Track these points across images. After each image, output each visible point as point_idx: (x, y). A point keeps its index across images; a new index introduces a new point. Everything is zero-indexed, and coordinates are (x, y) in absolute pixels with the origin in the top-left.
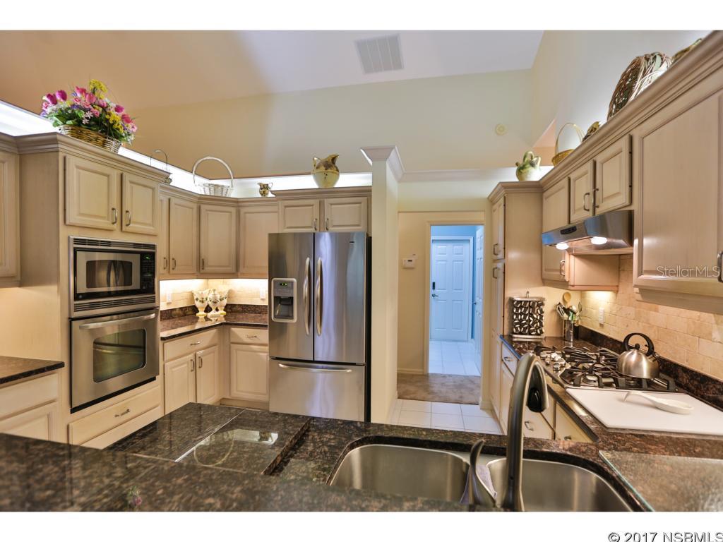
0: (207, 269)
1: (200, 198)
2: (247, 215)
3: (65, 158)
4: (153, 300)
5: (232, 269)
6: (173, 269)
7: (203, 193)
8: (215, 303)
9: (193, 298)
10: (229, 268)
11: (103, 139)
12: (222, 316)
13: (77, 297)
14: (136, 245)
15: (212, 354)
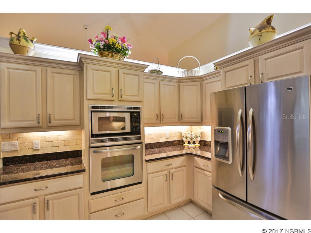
0: (184, 120)
1: (179, 80)
2: (206, 85)
3: (86, 66)
4: (140, 138)
5: (199, 120)
6: (162, 120)
7: (182, 76)
8: (191, 139)
9: (182, 135)
10: (197, 119)
11: (111, 54)
12: (198, 147)
13: (93, 136)
14: (128, 108)
15: (182, 172)
